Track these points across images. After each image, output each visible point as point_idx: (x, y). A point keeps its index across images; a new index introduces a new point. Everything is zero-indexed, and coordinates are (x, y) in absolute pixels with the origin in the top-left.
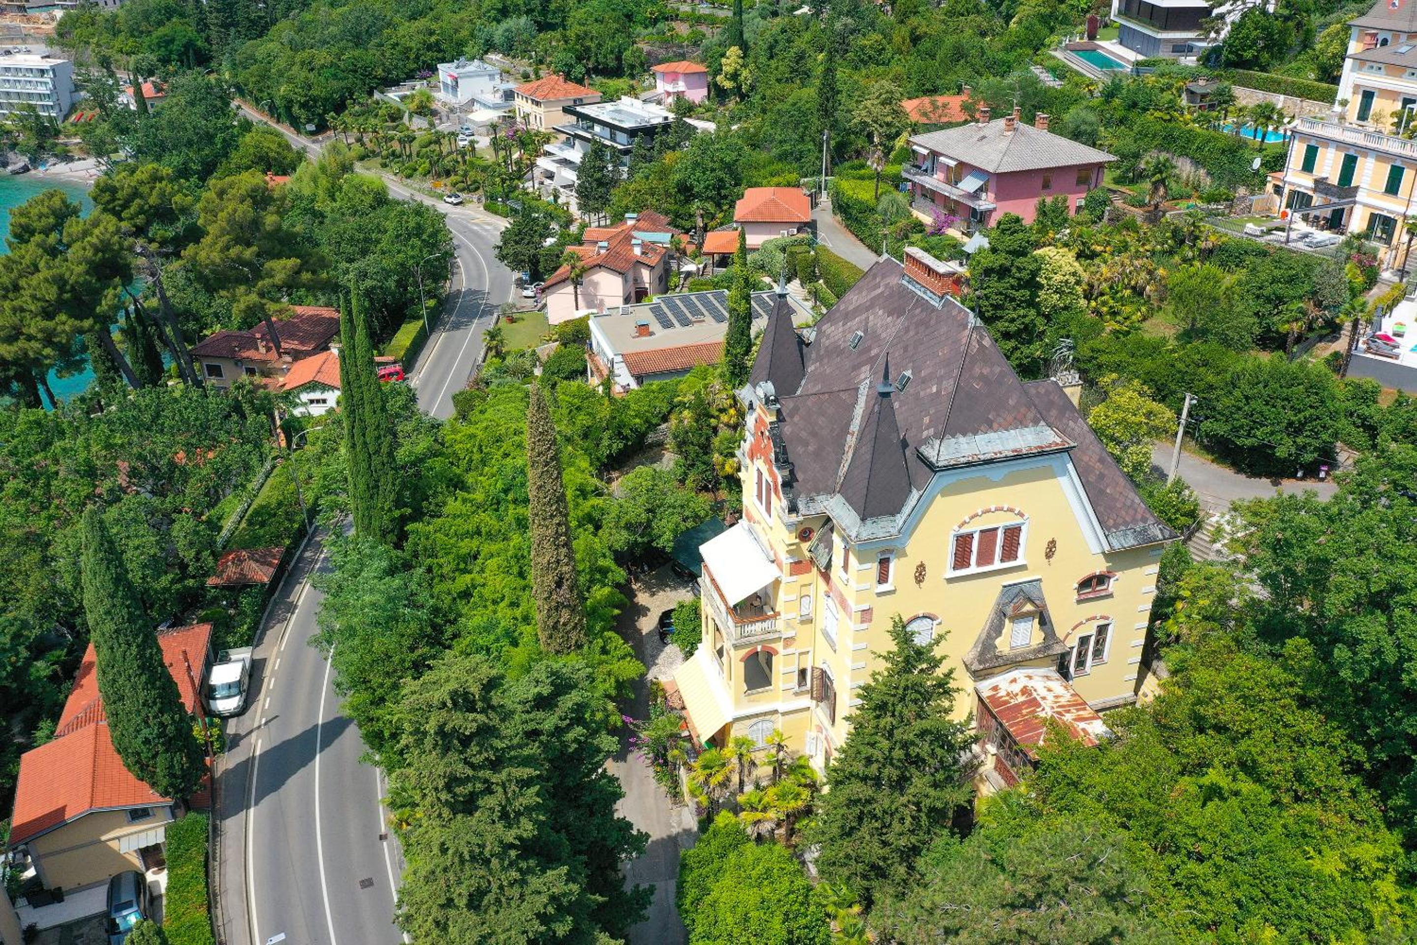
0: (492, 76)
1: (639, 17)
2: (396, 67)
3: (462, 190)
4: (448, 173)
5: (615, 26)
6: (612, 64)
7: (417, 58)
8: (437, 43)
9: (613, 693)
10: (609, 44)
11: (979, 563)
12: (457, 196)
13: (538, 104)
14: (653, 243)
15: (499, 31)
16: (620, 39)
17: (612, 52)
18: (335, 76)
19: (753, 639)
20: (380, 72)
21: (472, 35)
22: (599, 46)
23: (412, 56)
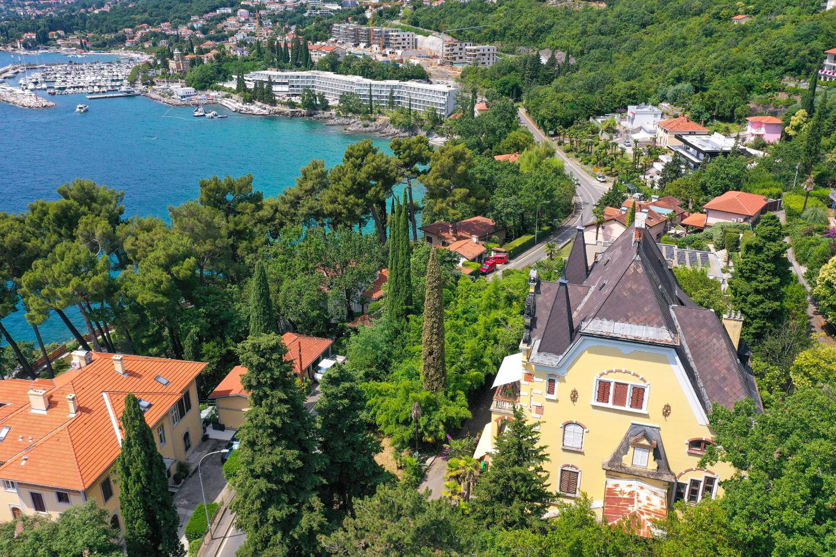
0: (656, 115)
1: (757, 88)
2: (607, 106)
3: (608, 175)
4: (605, 165)
5: (736, 91)
6: (728, 114)
7: (620, 101)
8: (634, 94)
9: (444, 421)
10: (729, 102)
11: (615, 403)
12: (604, 178)
13: (666, 132)
14: (660, 214)
15: (671, 90)
16: (737, 100)
17: (729, 107)
18: (572, 107)
19: (503, 411)
20: (597, 107)
21: (656, 92)
22: (722, 103)
23: (617, 100)
